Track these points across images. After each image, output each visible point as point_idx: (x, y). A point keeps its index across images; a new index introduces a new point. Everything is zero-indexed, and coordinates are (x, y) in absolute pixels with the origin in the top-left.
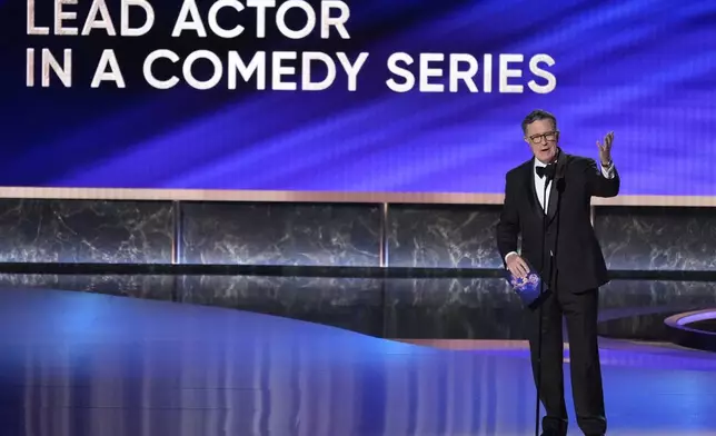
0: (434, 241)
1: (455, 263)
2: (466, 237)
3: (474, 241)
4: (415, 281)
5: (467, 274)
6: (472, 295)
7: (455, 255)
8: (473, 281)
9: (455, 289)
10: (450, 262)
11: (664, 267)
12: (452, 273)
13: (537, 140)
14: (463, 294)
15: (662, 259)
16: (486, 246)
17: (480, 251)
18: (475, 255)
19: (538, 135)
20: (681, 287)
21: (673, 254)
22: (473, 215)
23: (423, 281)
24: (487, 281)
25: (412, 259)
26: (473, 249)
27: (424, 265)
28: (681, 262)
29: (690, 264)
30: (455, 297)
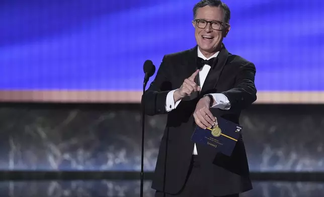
0: (31, 142)
1: (53, 165)
2: (66, 137)
4: (11, 185)
5: (67, 176)
7: (55, 157)
8: (74, 184)
9: (55, 192)
10: (49, 164)
11: (279, 168)
12: (51, 176)
13: (202, 25)
15: (275, 160)
16: (87, 147)
17: (81, 152)
18: (75, 156)
19: (203, 21)
20: (296, 189)
21: (287, 155)
22: (73, 115)
23: (21, 184)
24: (90, 184)
25: (7, 160)
26: (73, 150)
27: (22, 167)
28: (295, 163)
29: (305, 165)
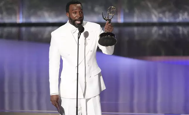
1: (155, 19)
3: (164, 8)
6: (164, 35)
7: (156, 16)
8: (164, 28)
9: (156, 32)
12: (153, 24)
14: (159, 35)
17: (167, 13)
18: (165, 16)
26: (163, 12)
30: (155, 37)
